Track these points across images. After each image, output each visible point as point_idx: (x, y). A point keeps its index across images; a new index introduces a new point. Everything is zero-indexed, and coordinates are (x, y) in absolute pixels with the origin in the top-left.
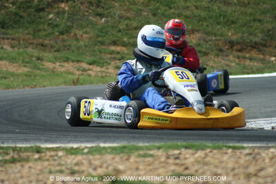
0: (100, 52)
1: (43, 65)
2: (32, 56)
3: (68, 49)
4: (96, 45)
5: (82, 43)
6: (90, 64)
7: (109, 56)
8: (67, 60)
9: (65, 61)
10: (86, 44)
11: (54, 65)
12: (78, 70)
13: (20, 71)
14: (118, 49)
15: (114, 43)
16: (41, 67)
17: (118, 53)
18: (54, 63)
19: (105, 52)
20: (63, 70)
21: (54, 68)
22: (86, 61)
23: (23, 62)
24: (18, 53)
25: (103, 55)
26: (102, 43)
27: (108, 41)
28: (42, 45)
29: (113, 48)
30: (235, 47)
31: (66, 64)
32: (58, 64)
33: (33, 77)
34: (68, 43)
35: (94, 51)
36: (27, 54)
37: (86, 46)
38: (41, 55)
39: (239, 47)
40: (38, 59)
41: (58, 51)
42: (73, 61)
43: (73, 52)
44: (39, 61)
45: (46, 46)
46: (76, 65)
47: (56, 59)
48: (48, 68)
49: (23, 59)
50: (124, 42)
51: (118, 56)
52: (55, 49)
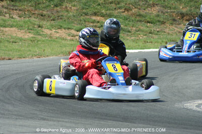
0: (85, 21)
1: (43, 32)
2: (35, 24)
3: (61, 19)
4: (81, 15)
5: (71, 14)
6: (78, 31)
7: (92, 24)
8: (60, 27)
9: (59, 28)
10: (75, 15)
11: (50, 32)
12: (69, 35)
13: (26, 37)
14: (98, 18)
15: (95, 14)
16: (41, 33)
17: (98, 22)
18: (51, 30)
19: (89, 21)
20: (58, 35)
21: (51, 34)
22: (74, 28)
23: (28, 29)
24: (24, 22)
25: (87, 23)
26: (86, 14)
27: (90, 12)
28: (42, 16)
29: (94, 18)
30: (185, 18)
31: (59, 31)
32: (54, 30)
33: (36, 42)
34: (60, 14)
35: (81, 20)
36: (31, 22)
37: (74, 16)
38: (41, 24)
39: (188, 18)
40: (39, 27)
41: (54, 20)
42: (65, 29)
43: (65, 21)
44: (40, 28)
45: (45, 15)
46: (67, 31)
47: (52, 26)
48: (47, 34)
49: (28, 27)
50: (102, 13)
51: (99, 25)
52: (51, 18)
